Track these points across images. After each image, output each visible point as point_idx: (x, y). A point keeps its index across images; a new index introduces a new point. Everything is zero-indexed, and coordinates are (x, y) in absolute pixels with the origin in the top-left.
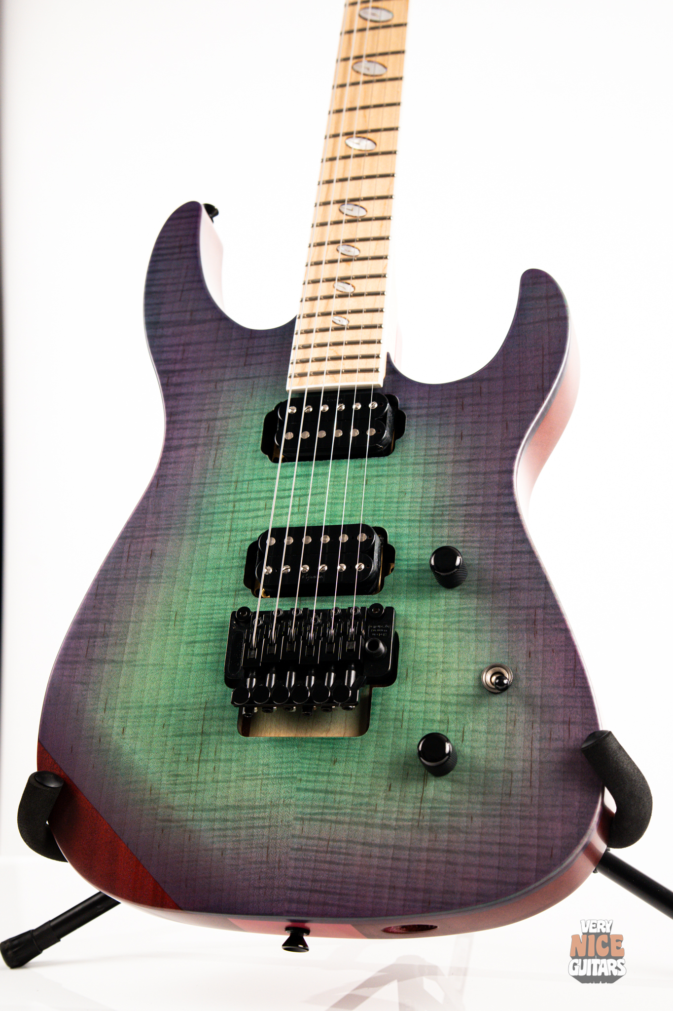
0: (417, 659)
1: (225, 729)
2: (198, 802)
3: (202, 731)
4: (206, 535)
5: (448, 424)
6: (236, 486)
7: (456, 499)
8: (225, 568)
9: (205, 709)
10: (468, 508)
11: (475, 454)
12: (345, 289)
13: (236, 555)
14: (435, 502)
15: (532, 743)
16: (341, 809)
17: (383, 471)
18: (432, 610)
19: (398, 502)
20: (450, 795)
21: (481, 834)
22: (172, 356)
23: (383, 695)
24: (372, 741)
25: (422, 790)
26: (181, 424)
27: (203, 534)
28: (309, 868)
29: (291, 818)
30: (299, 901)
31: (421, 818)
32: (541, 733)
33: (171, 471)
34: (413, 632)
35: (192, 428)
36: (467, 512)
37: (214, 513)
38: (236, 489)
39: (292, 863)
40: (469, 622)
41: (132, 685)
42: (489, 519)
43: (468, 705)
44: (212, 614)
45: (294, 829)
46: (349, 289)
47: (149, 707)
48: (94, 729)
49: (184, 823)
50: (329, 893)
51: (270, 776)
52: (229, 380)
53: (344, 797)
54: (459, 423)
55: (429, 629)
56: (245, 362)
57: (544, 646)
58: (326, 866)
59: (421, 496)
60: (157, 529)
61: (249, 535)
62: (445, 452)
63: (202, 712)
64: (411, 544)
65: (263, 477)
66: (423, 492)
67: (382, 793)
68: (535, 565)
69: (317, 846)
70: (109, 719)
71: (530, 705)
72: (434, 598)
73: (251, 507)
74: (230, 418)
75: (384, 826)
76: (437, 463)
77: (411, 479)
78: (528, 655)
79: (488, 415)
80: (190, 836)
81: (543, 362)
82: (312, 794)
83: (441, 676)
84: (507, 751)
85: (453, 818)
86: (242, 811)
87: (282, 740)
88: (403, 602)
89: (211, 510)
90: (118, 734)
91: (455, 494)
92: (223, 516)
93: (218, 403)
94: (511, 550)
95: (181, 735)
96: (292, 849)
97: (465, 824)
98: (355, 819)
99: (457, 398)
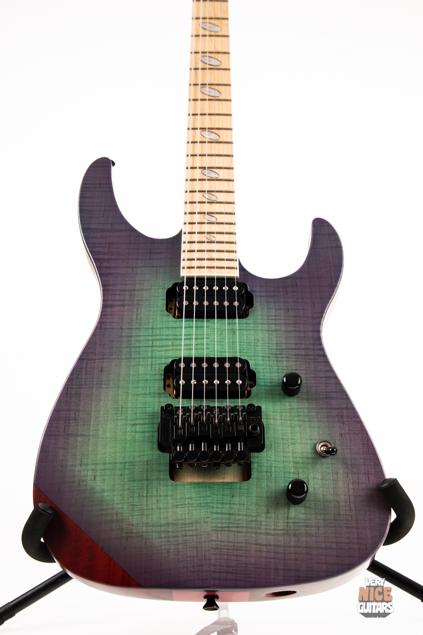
0: (277, 437)
1: (161, 477)
2: (149, 521)
3: (147, 478)
4: (136, 360)
5: (279, 302)
6: (153, 331)
7: (289, 345)
8: (151, 380)
9: (147, 465)
10: (297, 351)
11: (297, 320)
12: (211, 219)
13: (157, 372)
14: (277, 346)
15: (348, 485)
16: (240, 524)
17: (243, 327)
18: (282, 409)
19: (254, 346)
20: (304, 515)
21: (325, 537)
22: (101, 250)
23: (258, 457)
24: (254, 484)
25: (287, 512)
26: (113, 291)
27: (134, 359)
28: (224, 559)
29: (209, 530)
30: (220, 579)
31: (289, 528)
32: (353, 480)
33: (109, 320)
34: (272, 421)
35: (119, 295)
36: (296, 353)
37: (140, 347)
38: (152, 333)
39: (213, 557)
40: (304, 416)
41: (97, 450)
42: (309, 357)
43: (309, 464)
44: (145, 408)
45: (212, 536)
46: (213, 220)
47: (110, 463)
48: (74, 477)
49: (141, 534)
50: (238, 573)
51: (193, 505)
52: (141, 267)
53: (241, 517)
54: (286, 302)
55: (281, 420)
56: (150, 258)
57: (349, 430)
58: (235, 558)
59: (268, 342)
60: (104, 355)
61: (164, 361)
62: (279, 318)
63: (146, 467)
64: (265, 370)
65: (169, 326)
66: (269, 341)
67: (263, 514)
68: (339, 385)
69: (227, 546)
70: (84, 471)
71: (345, 464)
72: (282, 402)
73: (163, 344)
74: (144, 290)
75: (267, 534)
76: (275, 324)
77: (261, 332)
78: (341, 436)
79: (303, 298)
80: (145, 542)
81: (331, 270)
82: (221, 516)
83: (291, 447)
84: (334, 490)
85: (307, 528)
86: (178, 526)
87: (198, 484)
88: (264, 404)
89: (138, 345)
90: (91, 480)
91: (288, 342)
92: (146, 349)
93: (136, 281)
94: (324, 376)
95: (133, 481)
96: (212, 548)
97: (315, 532)
98: (249, 530)
99: (283, 287)
